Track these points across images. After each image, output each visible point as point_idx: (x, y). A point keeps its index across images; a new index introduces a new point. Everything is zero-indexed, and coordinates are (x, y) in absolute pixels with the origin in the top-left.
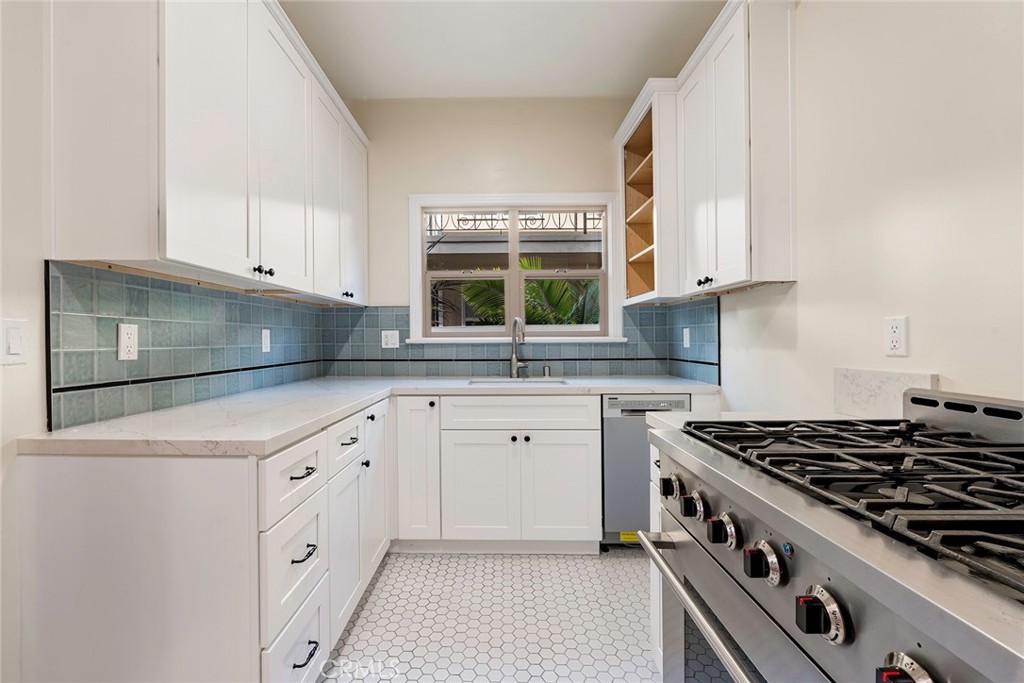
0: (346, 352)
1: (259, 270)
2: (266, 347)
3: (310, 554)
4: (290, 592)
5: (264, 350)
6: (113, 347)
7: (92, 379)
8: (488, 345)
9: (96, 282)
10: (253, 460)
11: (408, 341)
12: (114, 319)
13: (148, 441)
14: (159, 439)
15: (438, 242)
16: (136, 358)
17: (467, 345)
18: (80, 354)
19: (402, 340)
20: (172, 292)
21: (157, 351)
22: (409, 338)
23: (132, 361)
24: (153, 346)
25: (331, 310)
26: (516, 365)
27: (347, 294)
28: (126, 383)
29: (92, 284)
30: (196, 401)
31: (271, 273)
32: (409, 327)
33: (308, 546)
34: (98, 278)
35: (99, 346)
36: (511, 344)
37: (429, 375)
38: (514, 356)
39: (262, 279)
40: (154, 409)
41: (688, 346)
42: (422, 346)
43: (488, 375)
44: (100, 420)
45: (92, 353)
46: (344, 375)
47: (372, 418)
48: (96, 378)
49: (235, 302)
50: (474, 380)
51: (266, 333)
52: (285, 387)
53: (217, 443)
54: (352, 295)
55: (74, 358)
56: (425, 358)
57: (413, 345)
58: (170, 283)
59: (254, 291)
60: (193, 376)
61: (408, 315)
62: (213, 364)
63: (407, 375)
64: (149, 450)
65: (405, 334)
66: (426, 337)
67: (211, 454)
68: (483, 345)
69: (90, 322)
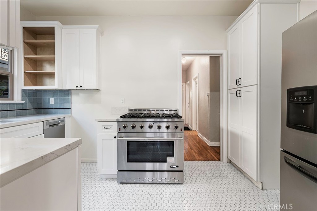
41: (53, 103)
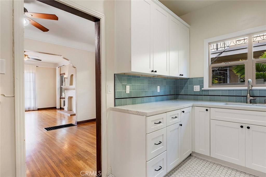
0: (183, 92)
1: (153, 71)
2: (159, 91)
3: (159, 144)
4: (154, 151)
5: (158, 91)
6: (125, 90)
7: (121, 97)
8: (236, 90)
9: (122, 77)
10: (145, 117)
11: (203, 89)
12: (125, 85)
13: (127, 110)
14: (129, 110)
15: (224, 52)
16: (129, 93)
17: (227, 90)
18: (120, 92)
19: (201, 89)
20: (136, 78)
21: (133, 91)
22: (203, 88)
23: (128, 93)
24: (132, 90)
25: (178, 80)
26: (249, 98)
27: (181, 75)
28: (127, 98)
29: (122, 78)
30: (141, 103)
31: (156, 72)
32: (203, 84)
33: (160, 142)
34: (122, 76)
35: (123, 90)
36: (247, 90)
37: (210, 100)
38: (248, 95)
39: (154, 73)
40: (132, 104)
42: (208, 90)
43: (236, 102)
44: (123, 105)
45: (121, 92)
46: (182, 99)
47: (184, 112)
48: (122, 96)
49: (151, 79)
50: (228, 103)
51: (159, 87)
52: (164, 101)
53: (139, 112)
54: (183, 75)
55: (118, 92)
56: (209, 95)
57: (205, 90)
58: (136, 76)
59: (155, 76)
60: (140, 97)
61: (203, 80)
62: (145, 95)
63: (202, 100)
64: (127, 112)
65: (202, 86)
66: (210, 87)
67: (137, 114)
68: (234, 90)
69: (121, 85)
